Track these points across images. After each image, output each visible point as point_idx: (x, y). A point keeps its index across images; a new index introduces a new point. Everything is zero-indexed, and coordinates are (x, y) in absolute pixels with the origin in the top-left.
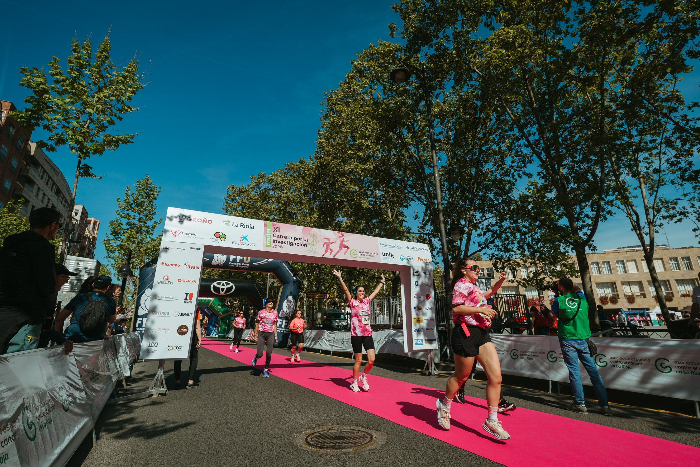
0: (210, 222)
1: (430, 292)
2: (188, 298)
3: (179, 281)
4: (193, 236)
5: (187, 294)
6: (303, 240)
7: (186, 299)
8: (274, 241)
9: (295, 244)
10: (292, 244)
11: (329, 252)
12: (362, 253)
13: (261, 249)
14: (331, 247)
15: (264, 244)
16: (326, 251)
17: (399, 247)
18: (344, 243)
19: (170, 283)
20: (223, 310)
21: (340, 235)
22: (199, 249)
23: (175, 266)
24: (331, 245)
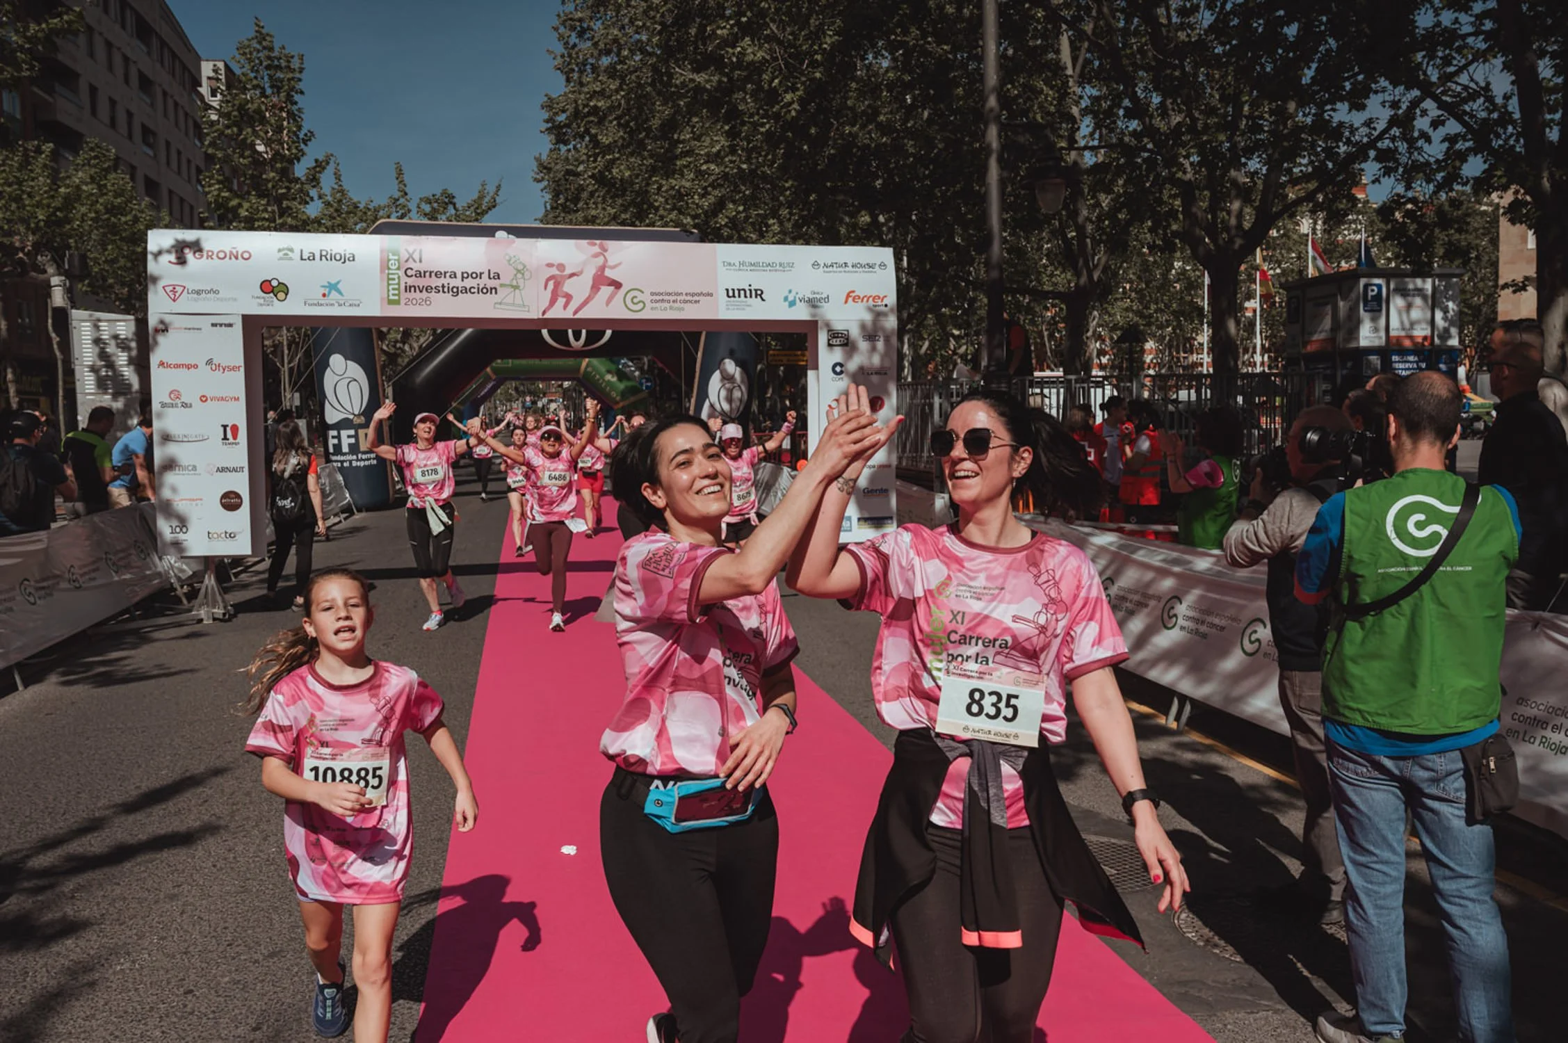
0: (246, 255)
1: (888, 394)
2: (229, 435)
3: (204, 399)
4: (211, 296)
5: (225, 427)
6: (485, 276)
7: (225, 438)
8: (408, 289)
9: (466, 290)
10: (456, 292)
11: (561, 301)
12: (660, 297)
13: (378, 314)
14: (568, 287)
15: (382, 299)
16: (553, 302)
17: (785, 267)
18: (608, 273)
19: (185, 405)
20: (621, 386)
21: (596, 249)
22: (230, 325)
23: (188, 367)
24: (568, 281)
